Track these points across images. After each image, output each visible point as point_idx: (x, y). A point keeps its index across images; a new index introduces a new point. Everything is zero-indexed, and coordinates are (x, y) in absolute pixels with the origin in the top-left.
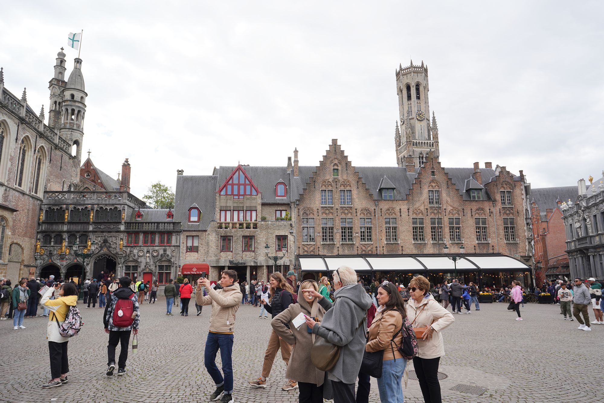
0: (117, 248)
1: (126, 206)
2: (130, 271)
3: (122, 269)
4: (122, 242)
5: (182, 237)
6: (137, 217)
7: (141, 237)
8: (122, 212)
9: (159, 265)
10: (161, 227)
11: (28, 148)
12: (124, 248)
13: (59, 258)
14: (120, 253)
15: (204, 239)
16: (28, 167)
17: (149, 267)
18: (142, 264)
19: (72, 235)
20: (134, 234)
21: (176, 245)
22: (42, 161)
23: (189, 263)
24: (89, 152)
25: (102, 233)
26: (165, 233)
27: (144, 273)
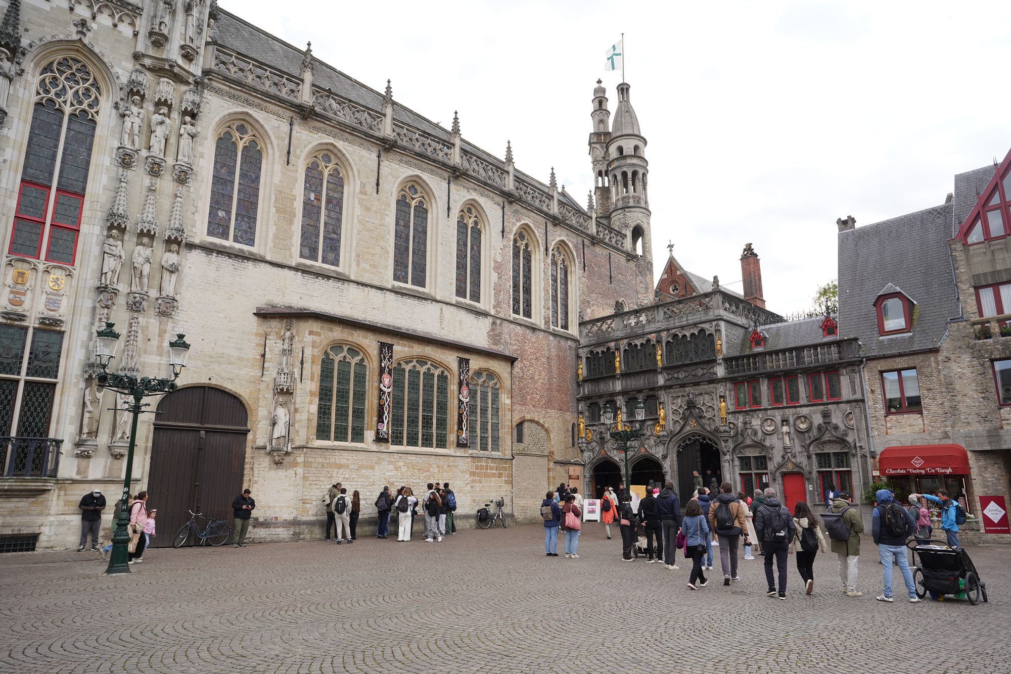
0: (716, 419)
1: (722, 324)
2: (750, 469)
3: (733, 466)
4: (723, 404)
5: (867, 375)
6: (753, 344)
7: (764, 387)
8: (716, 338)
9: (816, 454)
10: (808, 358)
11: (535, 248)
12: (730, 416)
13: (616, 446)
14: (722, 429)
15: (935, 374)
16: (538, 280)
17: (793, 460)
18: (775, 452)
19: (631, 399)
20: (748, 382)
21: (852, 397)
22: (569, 269)
23: (900, 445)
24: (671, 246)
25: (682, 389)
26: (819, 372)
27: (784, 475)
